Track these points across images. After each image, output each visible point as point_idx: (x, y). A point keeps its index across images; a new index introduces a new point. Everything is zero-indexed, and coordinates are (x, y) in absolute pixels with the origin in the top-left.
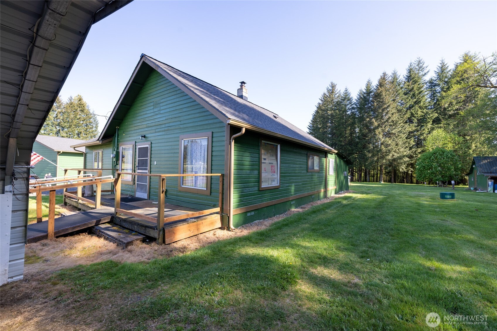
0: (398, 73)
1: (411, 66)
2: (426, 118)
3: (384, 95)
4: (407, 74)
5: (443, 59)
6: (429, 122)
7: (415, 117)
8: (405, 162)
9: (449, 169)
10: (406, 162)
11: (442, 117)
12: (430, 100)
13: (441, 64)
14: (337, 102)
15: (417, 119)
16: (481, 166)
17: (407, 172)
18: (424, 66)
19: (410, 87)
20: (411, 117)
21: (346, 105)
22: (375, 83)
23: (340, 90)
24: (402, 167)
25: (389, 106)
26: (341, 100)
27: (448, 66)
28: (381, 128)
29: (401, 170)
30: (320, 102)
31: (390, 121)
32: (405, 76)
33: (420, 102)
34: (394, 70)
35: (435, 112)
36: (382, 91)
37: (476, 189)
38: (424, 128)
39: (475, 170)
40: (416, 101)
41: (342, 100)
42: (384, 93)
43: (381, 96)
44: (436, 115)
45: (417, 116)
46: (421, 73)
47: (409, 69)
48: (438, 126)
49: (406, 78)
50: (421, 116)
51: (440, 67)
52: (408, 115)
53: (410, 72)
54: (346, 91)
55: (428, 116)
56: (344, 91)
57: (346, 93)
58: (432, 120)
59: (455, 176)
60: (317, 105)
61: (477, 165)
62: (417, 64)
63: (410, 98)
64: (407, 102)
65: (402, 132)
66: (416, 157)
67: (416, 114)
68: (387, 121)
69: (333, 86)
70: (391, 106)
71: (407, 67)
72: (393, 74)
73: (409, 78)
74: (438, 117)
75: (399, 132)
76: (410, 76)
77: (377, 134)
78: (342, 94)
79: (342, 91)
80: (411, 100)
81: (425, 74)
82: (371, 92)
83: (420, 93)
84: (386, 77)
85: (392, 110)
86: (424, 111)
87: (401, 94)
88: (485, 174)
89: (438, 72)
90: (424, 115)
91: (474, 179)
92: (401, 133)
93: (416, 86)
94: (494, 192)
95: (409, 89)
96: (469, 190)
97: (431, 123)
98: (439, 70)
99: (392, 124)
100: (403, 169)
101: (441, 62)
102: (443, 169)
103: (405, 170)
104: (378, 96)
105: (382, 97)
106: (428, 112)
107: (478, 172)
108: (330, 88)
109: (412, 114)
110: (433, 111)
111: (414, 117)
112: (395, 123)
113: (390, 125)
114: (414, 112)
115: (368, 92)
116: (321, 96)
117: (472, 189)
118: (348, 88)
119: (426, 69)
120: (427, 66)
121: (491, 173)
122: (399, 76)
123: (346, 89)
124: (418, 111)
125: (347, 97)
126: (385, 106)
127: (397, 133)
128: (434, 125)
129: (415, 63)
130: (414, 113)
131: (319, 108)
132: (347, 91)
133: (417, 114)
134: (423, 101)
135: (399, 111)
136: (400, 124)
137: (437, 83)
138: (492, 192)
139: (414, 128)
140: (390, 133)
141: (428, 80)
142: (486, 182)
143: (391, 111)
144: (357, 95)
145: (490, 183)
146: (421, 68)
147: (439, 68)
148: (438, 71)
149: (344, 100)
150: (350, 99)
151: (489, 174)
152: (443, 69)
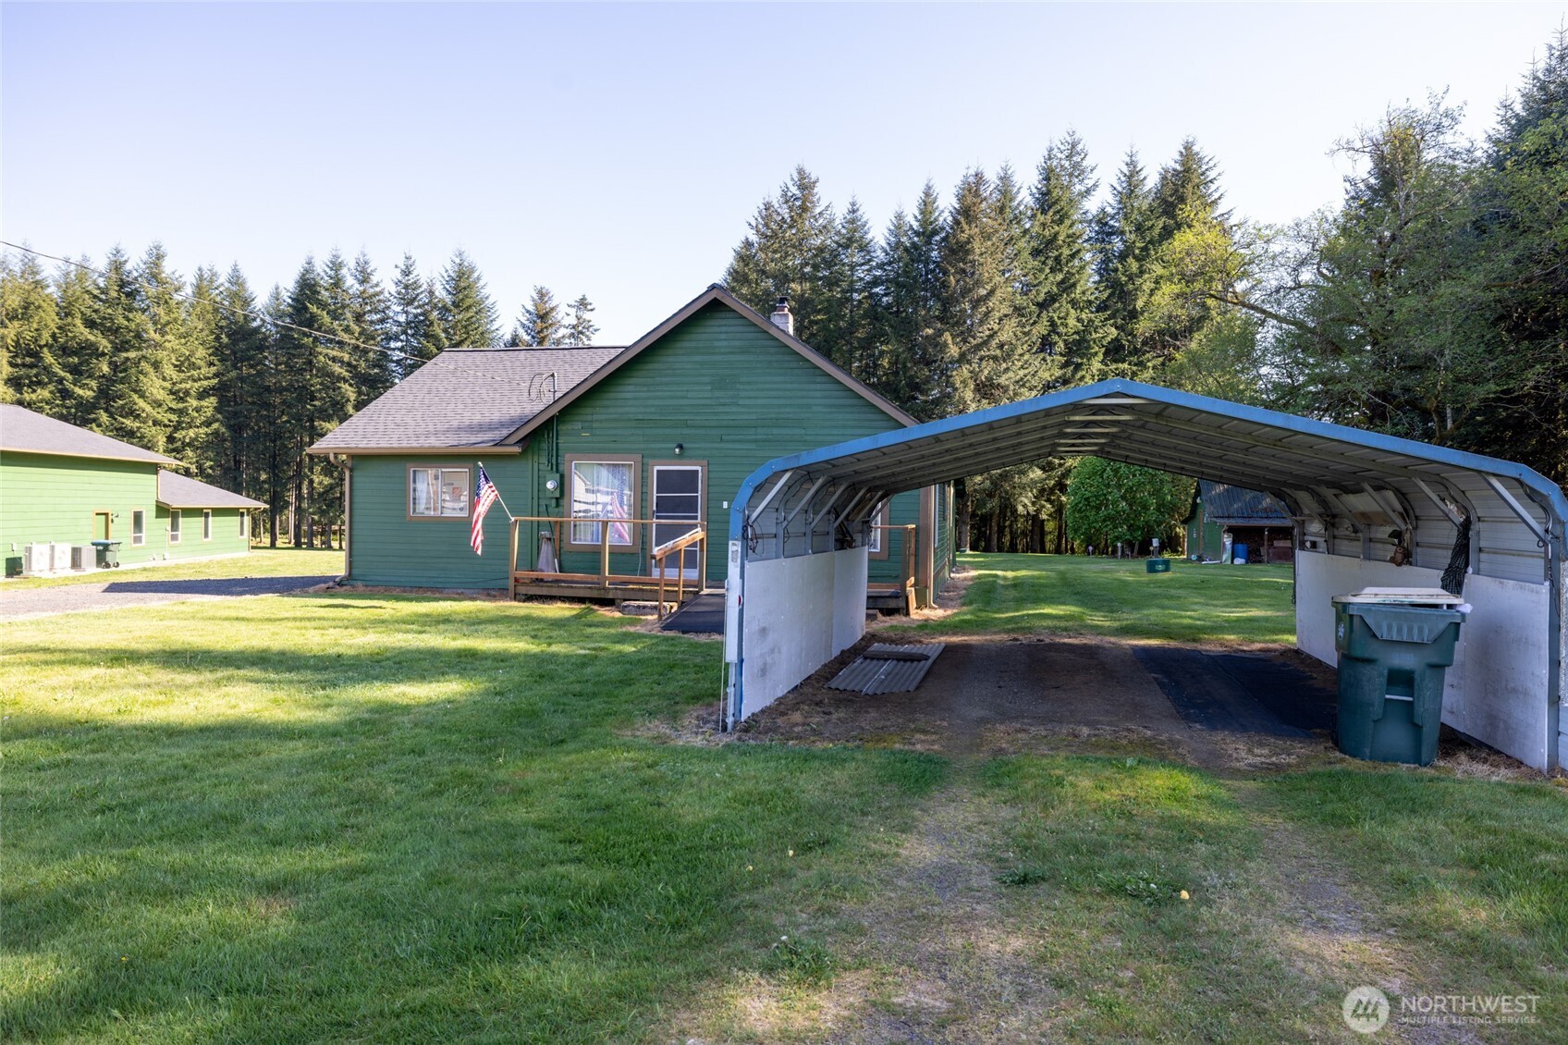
0: (1015, 179)
1: (1050, 159)
2: (1089, 342)
3: (977, 251)
4: (1040, 186)
5: (1134, 152)
6: (1096, 353)
7: (1059, 335)
8: (1034, 482)
9: (1145, 508)
10: (1036, 482)
11: (1128, 341)
12: (1097, 278)
13: (1127, 164)
14: (821, 250)
15: (1065, 341)
16: (1211, 501)
17: (1037, 515)
18: (1085, 163)
19: (1047, 233)
20: (1049, 335)
21: (853, 267)
22: (947, 204)
23: (832, 202)
24: (1023, 499)
25: (991, 293)
26: (834, 245)
27: (1145, 178)
28: (968, 366)
29: (1020, 508)
30: (754, 238)
31: (994, 343)
32: (1034, 191)
33: (1074, 285)
34: (1004, 165)
35: (1112, 321)
36: (971, 236)
37: (1200, 559)
38: (1084, 373)
39: (1200, 510)
40: (1063, 281)
41: (840, 245)
42: (977, 246)
43: (967, 252)
44: (1114, 332)
45: (1065, 331)
46: (1078, 188)
47: (1044, 169)
48: (1116, 369)
49: (1038, 199)
50: (1075, 333)
51: (1125, 175)
52: (1042, 329)
53: (1047, 179)
54: (854, 211)
55: (1094, 336)
56: (846, 211)
57: (853, 221)
58: (1103, 349)
59: (1159, 526)
60: (737, 244)
61: (1204, 498)
62: (1066, 153)
63: (1047, 271)
64: (1040, 283)
65: (1027, 385)
66: (1060, 465)
67: (1062, 324)
68: (985, 343)
69: (806, 185)
70: (998, 293)
71: (1039, 160)
72: (1001, 179)
73: (1046, 200)
74: (1116, 340)
75: (1017, 382)
76: (1048, 193)
77: (957, 385)
78: (837, 222)
79: (840, 213)
80: (1051, 278)
81: (1088, 191)
82: (935, 232)
83: (1073, 256)
84: (982, 188)
85: (999, 307)
86: (1084, 316)
87: (1025, 254)
88: (1218, 521)
89: (1119, 192)
90: (1084, 331)
91: (1198, 534)
92: (1023, 386)
93: (1063, 232)
94: (1232, 562)
95: (1044, 236)
96: (1188, 560)
97: (1101, 356)
98: (1124, 185)
99: (998, 352)
100: (1025, 506)
101: (1128, 160)
102: (1131, 505)
103: (1031, 509)
104: (957, 250)
105: (971, 257)
106: (1093, 322)
107: (1205, 517)
108: (794, 190)
109: (1053, 324)
110: (1106, 319)
111: (1058, 333)
112: (1007, 353)
113: (995, 358)
114: (1059, 318)
115: (928, 231)
116: (757, 215)
117: (1194, 557)
118: (859, 201)
119: (1090, 176)
120: (1095, 168)
121: (1229, 517)
122: (1018, 192)
123: (853, 204)
124: (1067, 315)
125: (854, 237)
126: (983, 292)
127: (1012, 387)
128: (1107, 365)
129: (1062, 148)
130: (1059, 322)
131: (744, 257)
132: (859, 213)
133: (1066, 326)
134: (1082, 282)
135: (1018, 310)
136: (1021, 355)
137: (1117, 224)
138: (1229, 562)
139: (1058, 373)
140: (992, 385)
141: (1095, 213)
142: (1220, 539)
143: (999, 311)
144: (886, 233)
145: (1227, 540)
146: (1077, 171)
147: (1123, 179)
148: (1120, 189)
149: (847, 247)
150: (864, 248)
151: (1226, 520)
152: (1132, 178)
